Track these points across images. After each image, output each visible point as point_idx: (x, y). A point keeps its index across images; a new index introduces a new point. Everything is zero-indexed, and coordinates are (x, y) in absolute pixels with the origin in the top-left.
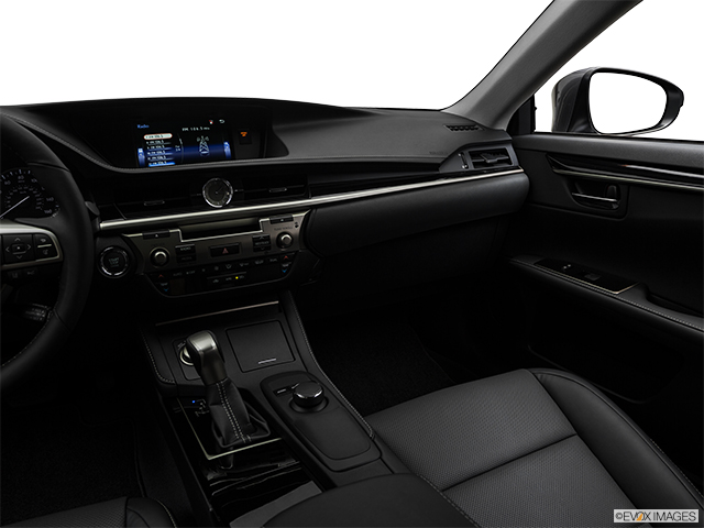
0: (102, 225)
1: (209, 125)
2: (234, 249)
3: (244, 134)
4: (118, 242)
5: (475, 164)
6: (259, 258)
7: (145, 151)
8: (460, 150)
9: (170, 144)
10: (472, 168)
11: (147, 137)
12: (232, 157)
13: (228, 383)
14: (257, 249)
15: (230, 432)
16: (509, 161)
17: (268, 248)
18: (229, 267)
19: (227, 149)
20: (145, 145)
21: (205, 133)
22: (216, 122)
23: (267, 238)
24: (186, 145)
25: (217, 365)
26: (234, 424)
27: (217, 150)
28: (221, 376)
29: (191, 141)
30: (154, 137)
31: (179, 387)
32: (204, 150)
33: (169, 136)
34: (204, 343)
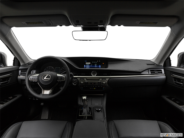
0: (74, 77)
1: (97, 62)
2: (94, 83)
3: (103, 64)
4: (76, 79)
5: (151, 73)
6: (99, 86)
7: (86, 66)
8: (148, 69)
9: (90, 65)
10: (150, 73)
11: (86, 63)
12: (101, 68)
13: (87, 105)
14: (99, 84)
15: (85, 113)
16: (162, 73)
17: (101, 84)
18: (93, 86)
19: (100, 67)
20: (86, 64)
21: (96, 63)
22: (98, 61)
23: (101, 82)
24: (92, 65)
25: (86, 102)
26: (86, 112)
27: (98, 67)
28: (86, 104)
29: (93, 64)
30: (87, 63)
31: (81, 105)
32: (96, 66)
33: (90, 63)
34: (84, 98)
